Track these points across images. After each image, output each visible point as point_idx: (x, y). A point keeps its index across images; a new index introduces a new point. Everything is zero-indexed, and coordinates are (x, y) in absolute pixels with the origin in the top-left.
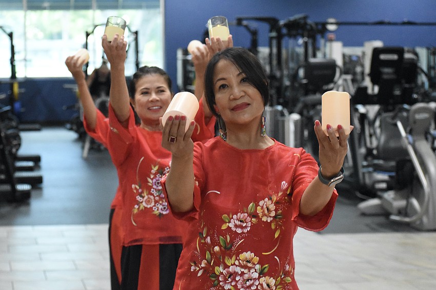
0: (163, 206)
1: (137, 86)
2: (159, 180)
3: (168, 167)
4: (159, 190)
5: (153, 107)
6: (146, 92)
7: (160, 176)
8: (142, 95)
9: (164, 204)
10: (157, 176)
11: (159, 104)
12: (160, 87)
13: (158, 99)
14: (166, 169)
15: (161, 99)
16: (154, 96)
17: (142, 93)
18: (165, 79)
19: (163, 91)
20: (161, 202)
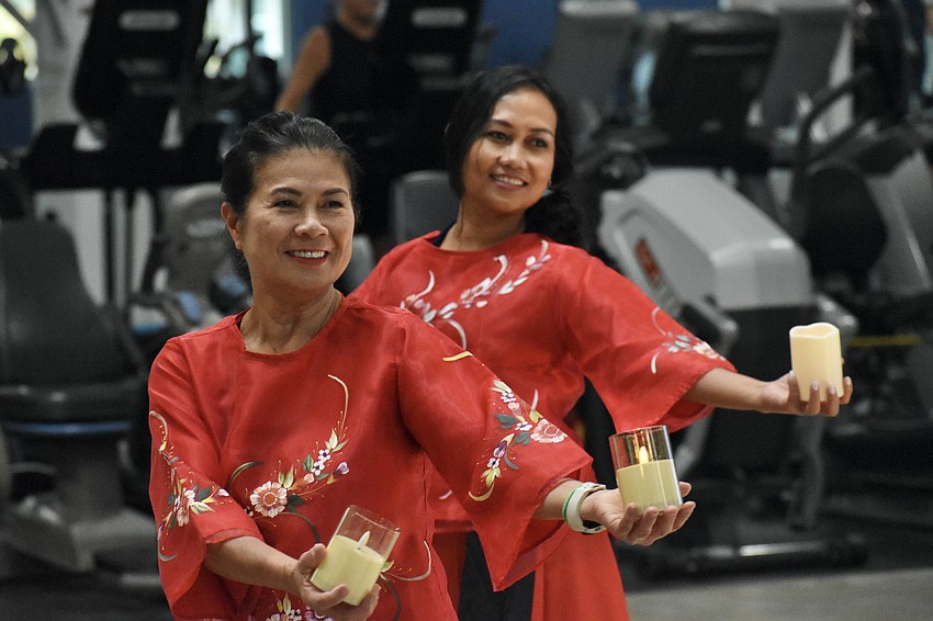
8: (276, 208)
16: (312, 220)
17: (277, 203)
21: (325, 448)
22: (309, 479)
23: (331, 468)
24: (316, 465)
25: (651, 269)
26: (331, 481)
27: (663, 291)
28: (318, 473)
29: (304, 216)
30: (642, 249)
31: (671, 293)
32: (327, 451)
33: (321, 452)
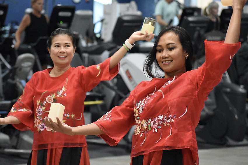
0: (41, 125)
1: (53, 41)
2: (40, 110)
3: (45, 101)
4: (40, 116)
5: (61, 56)
6: (58, 46)
7: (41, 107)
8: (55, 48)
9: (42, 124)
10: (39, 107)
11: (65, 55)
12: (67, 43)
13: (65, 51)
14: (44, 102)
15: (66, 52)
16: (63, 49)
17: (55, 46)
18: (71, 38)
19: (68, 46)
20: (40, 123)
21: (62, 89)
22: (58, 96)
23: (63, 94)
24: (60, 93)
25: (130, 77)
26: (62, 97)
27: (133, 83)
28: (60, 95)
29: (61, 48)
30: (127, 72)
31: (135, 83)
32: (62, 90)
33: (61, 90)
